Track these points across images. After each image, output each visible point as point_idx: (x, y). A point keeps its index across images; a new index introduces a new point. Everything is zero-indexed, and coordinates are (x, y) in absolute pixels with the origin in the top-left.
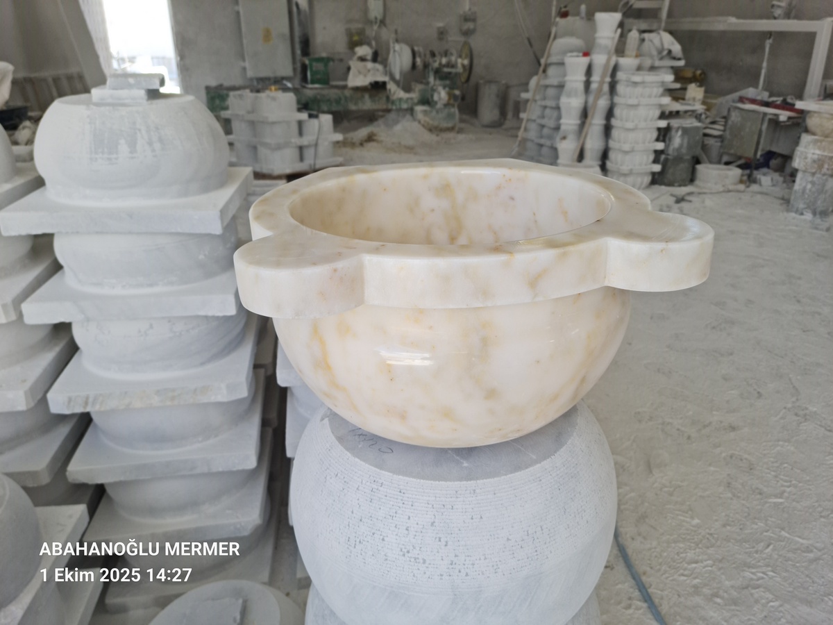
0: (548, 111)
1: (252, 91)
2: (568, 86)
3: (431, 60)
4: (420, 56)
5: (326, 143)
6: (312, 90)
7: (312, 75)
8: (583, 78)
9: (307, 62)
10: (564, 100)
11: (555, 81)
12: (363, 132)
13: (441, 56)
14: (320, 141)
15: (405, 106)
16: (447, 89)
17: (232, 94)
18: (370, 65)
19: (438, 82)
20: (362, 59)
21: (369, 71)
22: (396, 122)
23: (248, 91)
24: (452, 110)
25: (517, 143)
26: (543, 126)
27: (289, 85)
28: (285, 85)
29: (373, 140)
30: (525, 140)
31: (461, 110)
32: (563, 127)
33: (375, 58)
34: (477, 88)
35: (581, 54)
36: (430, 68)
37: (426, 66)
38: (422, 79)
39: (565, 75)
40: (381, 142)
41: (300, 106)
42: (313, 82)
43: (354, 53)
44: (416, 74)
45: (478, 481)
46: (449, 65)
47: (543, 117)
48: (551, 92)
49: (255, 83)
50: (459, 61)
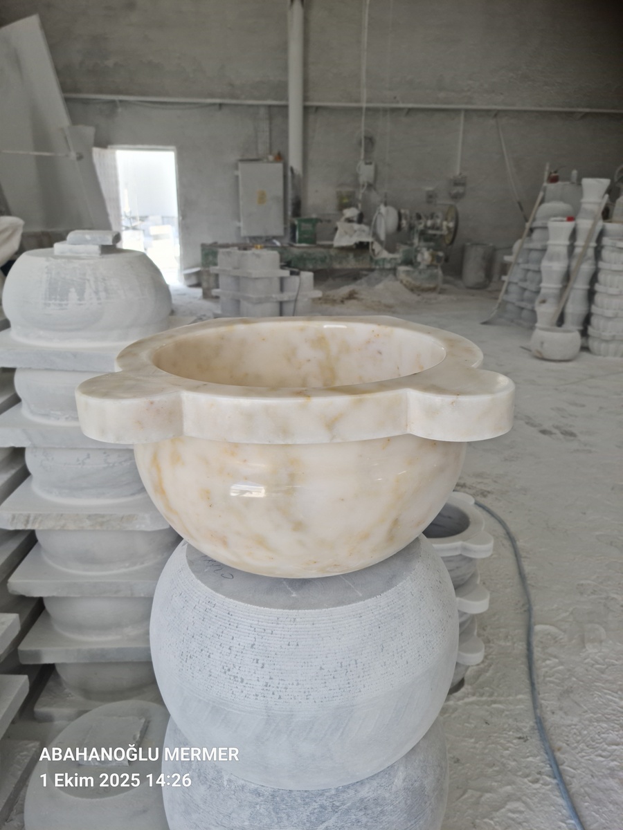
0: (530, 275)
1: (239, 249)
2: (550, 250)
3: (416, 222)
4: (406, 219)
5: (306, 300)
6: (299, 249)
7: (300, 235)
8: (567, 243)
9: (296, 223)
10: (545, 264)
11: (538, 245)
12: (345, 290)
13: (427, 218)
14: (299, 298)
15: (388, 266)
16: (431, 250)
17: (221, 250)
18: (356, 226)
19: (422, 244)
20: (349, 220)
21: (355, 231)
22: (378, 281)
23: (236, 248)
24: (435, 271)
25: (497, 305)
26: (524, 289)
27: (278, 244)
28: (274, 244)
29: (354, 298)
30: (505, 303)
31: (444, 272)
32: (543, 291)
33: (361, 219)
34: (463, 250)
35: (565, 219)
36: (415, 230)
37: (411, 228)
38: (407, 240)
39: (547, 239)
40: (362, 299)
41: (283, 264)
42: (300, 242)
43: (342, 215)
44: (400, 236)
45: (300, 611)
46: (433, 227)
47: (525, 280)
48: (534, 255)
49: (248, 241)
50: (445, 223)
